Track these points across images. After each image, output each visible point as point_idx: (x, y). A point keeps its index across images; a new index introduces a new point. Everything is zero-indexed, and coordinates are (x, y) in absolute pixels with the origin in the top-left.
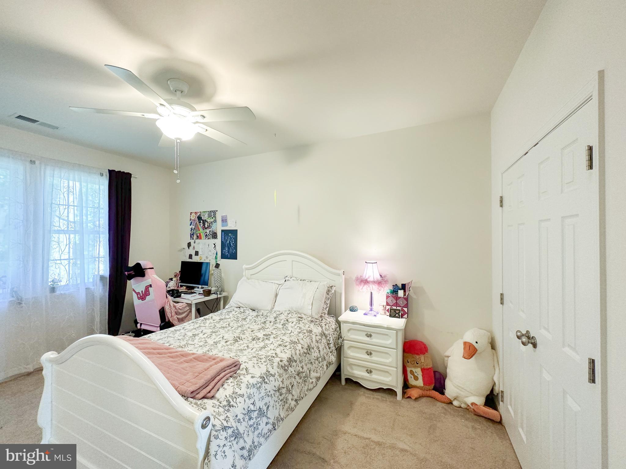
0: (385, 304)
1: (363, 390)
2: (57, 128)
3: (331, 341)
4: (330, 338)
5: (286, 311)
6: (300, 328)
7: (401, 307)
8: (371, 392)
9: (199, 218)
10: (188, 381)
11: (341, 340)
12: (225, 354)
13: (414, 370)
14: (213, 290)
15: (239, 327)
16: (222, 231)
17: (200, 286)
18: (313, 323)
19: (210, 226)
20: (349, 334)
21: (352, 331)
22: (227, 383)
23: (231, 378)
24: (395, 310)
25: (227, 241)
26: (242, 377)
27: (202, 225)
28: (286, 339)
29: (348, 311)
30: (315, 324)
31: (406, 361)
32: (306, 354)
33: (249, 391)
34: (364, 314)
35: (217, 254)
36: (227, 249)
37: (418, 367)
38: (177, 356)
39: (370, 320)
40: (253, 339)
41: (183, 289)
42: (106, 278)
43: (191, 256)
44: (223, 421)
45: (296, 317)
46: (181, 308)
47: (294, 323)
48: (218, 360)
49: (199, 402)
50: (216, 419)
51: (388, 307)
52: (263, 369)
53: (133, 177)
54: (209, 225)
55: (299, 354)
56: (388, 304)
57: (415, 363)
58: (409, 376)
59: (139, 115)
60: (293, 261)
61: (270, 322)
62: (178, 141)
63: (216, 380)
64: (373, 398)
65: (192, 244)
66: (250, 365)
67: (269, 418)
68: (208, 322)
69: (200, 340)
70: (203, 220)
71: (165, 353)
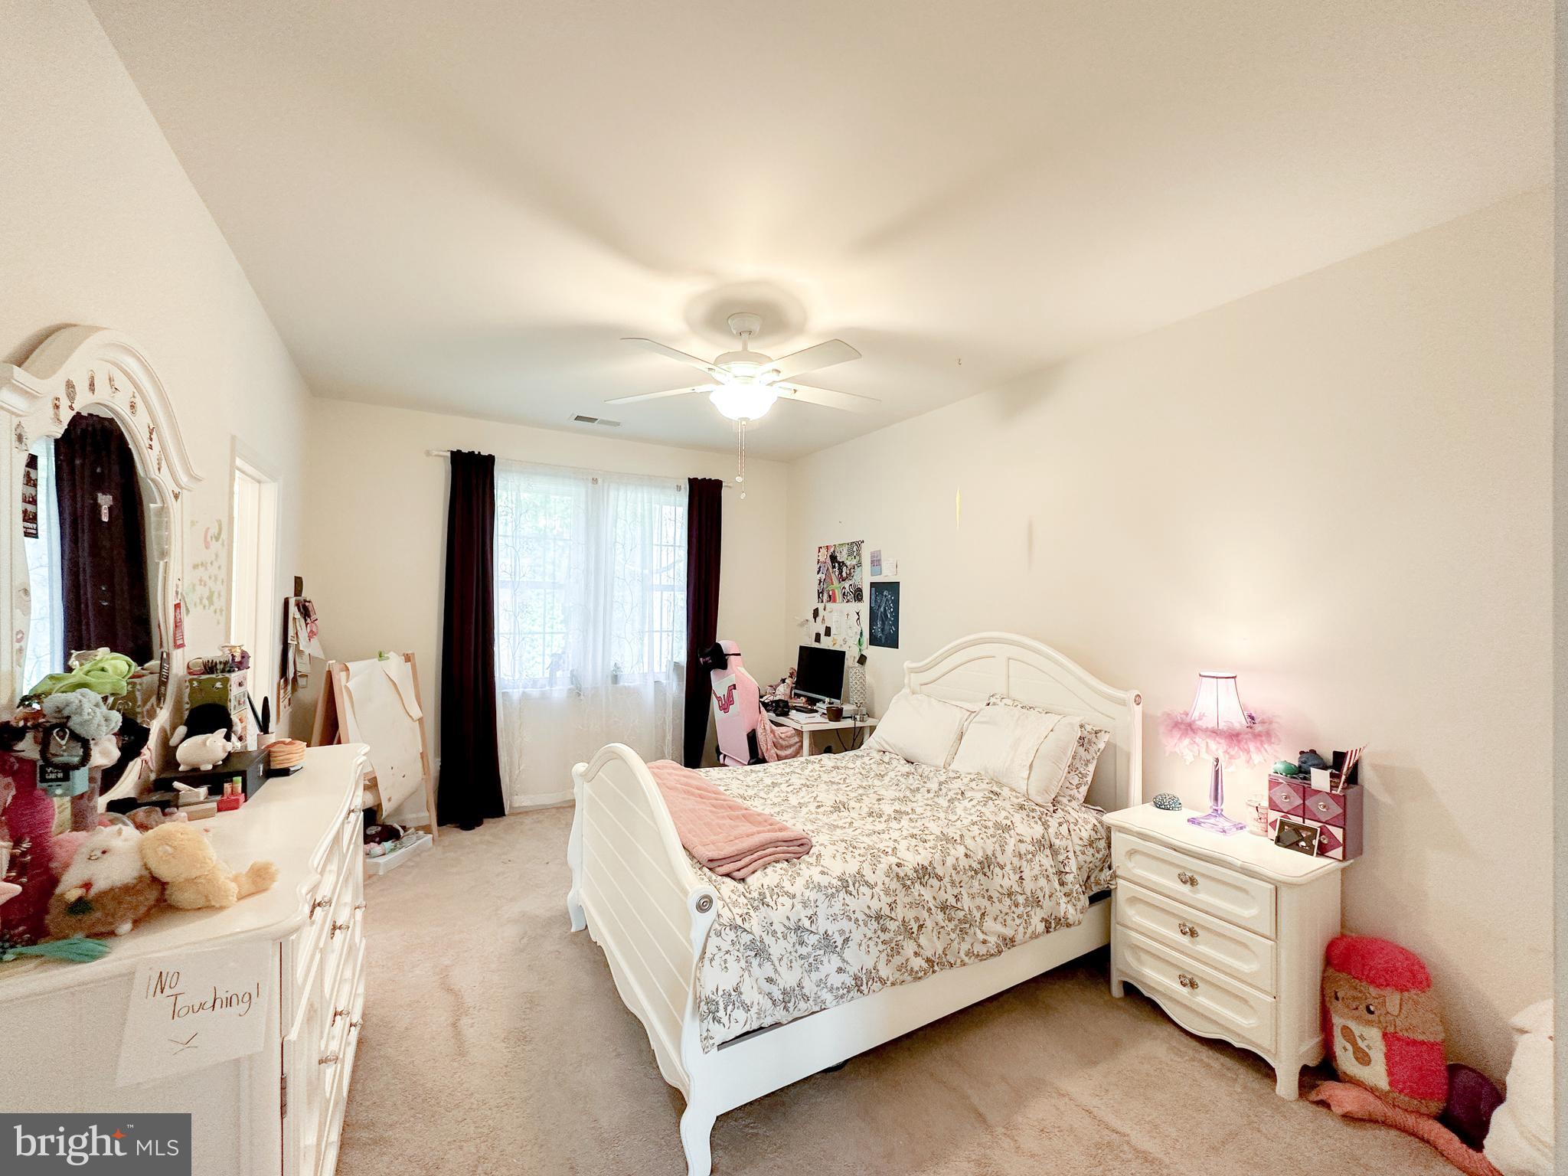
0: (1266, 804)
1: (1171, 1029)
2: (618, 424)
3: (1072, 866)
4: (1067, 857)
5: (970, 774)
6: (981, 814)
7: (1322, 822)
8: (1194, 1043)
9: (833, 558)
10: (713, 844)
11: (1107, 873)
12: (798, 824)
13: (1356, 1029)
14: (846, 711)
15: (860, 786)
16: (872, 585)
17: (827, 700)
18: (1025, 813)
19: (850, 573)
20: (1130, 865)
21: (1137, 857)
22: (774, 866)
23: (786, 863)
24: (1297, 829)
25: (879, 607)
26: (803, 866)
27: (837, 574)
28: (935, 828)
29: (1150, 807)
30: (1028, 816)
31: (1329, 992)
32: (976, 873)
33: (807, 893)
34: (1189, 820)
35: (861, 633)
36: (879, 624)
37: (1369, 1023)
38: (722, 807)
39: (1204, 839)
40: (871, 814)
41: (801, 702)
42: (683, 667)
43: (818, 638)
44: (737, 917)
45: (984, 790)
46: (783, 736)
47: (974, 802)
48: (776, 827)
49: (714, 877)
50: (726, 907)
51: (1275, 816)
52: (852, 868)
53: (725, 486)
54: (848, 572)
55: (953, 865)
56: (1273, 806)
57: (1362, 1007)
58: (1339, 1044)
59: (688, 390)
60: (1009, 659)
61: (928, 791)
62: (744, 423)
63: (755, 856)
64: (1193, 1059)
65: (821, 612)
66: (827, 852)
67: (848, 963)
68: (810, 767)
69: (777, 795)
70: (839, 563)
71: (709, 798)
